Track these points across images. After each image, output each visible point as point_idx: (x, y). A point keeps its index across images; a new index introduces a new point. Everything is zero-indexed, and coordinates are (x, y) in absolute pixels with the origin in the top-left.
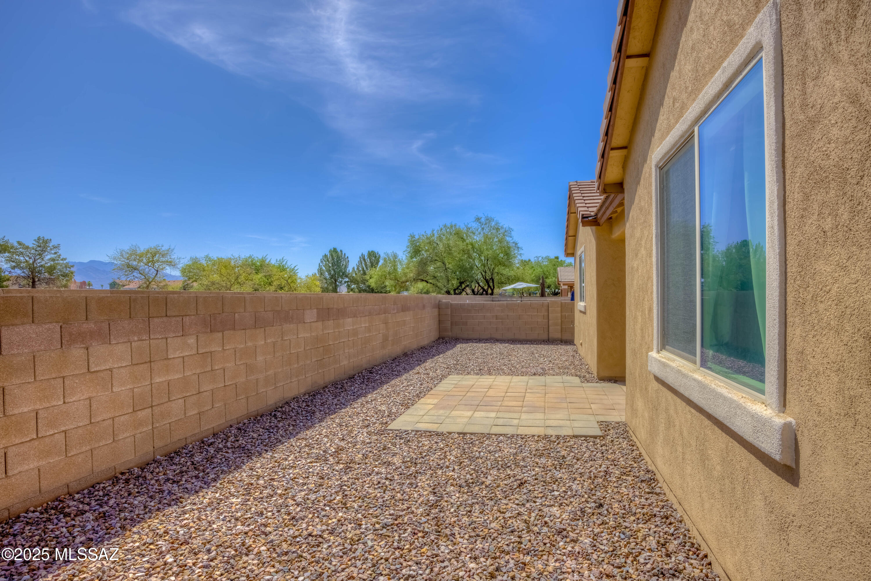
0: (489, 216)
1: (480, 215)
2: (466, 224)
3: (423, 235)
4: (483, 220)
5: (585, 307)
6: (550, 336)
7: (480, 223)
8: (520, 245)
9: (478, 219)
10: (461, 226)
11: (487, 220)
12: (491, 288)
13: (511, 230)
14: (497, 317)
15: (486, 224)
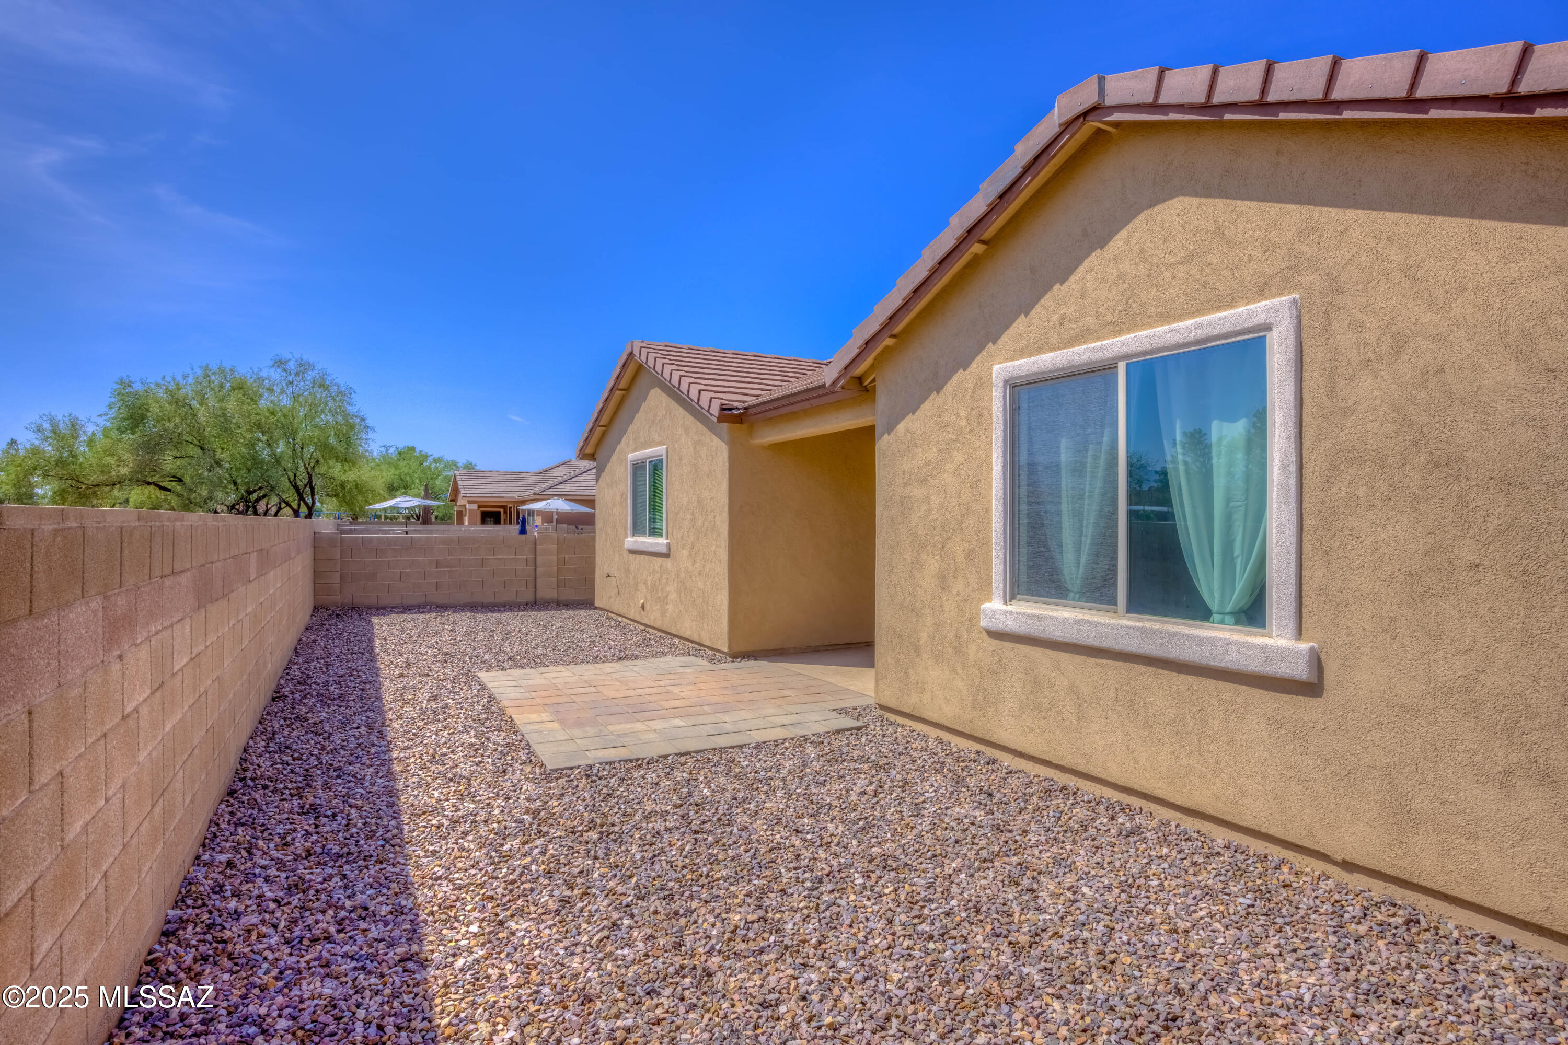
0: (305, 358)
1: (286, 355)
2: (256, 370)
3: (158, 385)
4: (291, 365)
5: (669, 546)
6: (539, 595)
7: (285, 370)
8: (369, 422)
9: (280, 363)
10: (244, 370)
11: (301, 365)
12: (306, 504)
13: (350, 391)
14: (438, 564)
15: (297, 374)
